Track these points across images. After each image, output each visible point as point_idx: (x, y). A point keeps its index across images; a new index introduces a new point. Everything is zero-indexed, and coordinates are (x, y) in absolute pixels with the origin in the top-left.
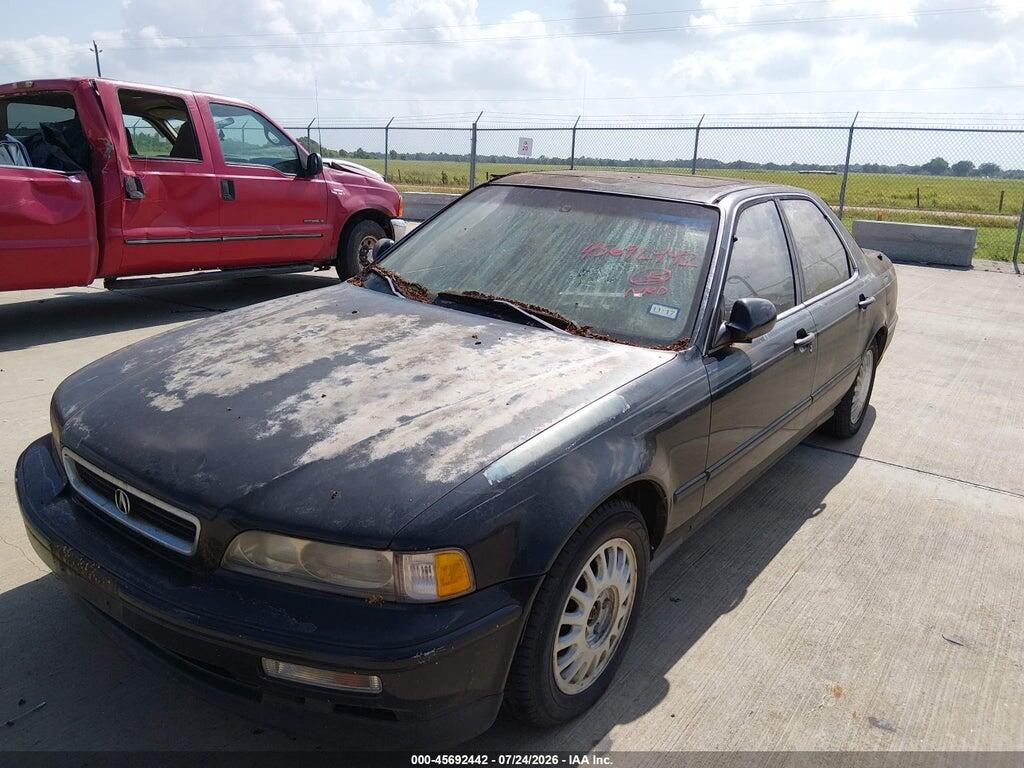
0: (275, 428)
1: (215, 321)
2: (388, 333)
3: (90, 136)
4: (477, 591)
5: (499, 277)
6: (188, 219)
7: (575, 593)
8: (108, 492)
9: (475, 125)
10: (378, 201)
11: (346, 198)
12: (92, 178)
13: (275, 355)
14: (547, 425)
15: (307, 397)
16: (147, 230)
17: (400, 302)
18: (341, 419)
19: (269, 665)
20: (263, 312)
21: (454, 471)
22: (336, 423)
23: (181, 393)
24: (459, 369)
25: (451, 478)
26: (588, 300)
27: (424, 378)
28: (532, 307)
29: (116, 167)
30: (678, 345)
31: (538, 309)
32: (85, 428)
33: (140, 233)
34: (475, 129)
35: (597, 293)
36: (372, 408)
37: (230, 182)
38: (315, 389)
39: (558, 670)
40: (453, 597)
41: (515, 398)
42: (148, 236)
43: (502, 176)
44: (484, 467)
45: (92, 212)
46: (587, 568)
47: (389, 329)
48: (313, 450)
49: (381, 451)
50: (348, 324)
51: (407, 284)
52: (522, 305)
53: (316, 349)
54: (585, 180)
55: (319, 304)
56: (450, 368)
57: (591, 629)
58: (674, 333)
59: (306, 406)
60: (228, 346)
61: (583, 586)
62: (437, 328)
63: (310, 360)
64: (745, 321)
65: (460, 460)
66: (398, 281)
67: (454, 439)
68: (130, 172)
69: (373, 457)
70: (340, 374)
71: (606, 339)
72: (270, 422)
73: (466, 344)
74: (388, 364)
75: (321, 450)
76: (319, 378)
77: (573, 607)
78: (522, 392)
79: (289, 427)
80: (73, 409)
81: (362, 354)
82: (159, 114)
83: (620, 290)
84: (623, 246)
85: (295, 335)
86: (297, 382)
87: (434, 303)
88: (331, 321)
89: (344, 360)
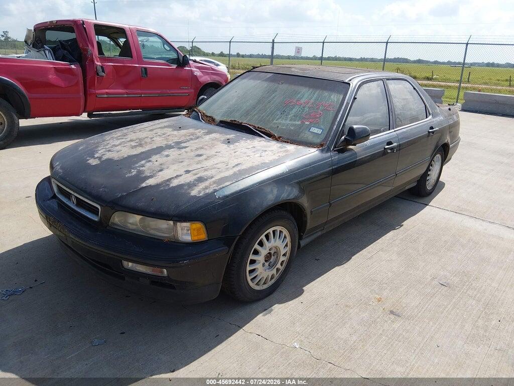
0: (134, 172)
1: (121, 130)
2: (191, 137)
3: (81, 46)
4: (209, 240)
5: (247, 113)
6: (126, 86)
7: (256, 246)
8: (68, 196)
9: (273, 40)
10: (217, 79)
11: (201, 77)
12: (82, 67)
13: (141, 144)
14: (247, 176)
15: (150, 161)
16: (107, 91)
17: (202, 124)
18: (161, 170)
19: (125, 263)
20: (143, 127)
21: (203, 192)
22: (159, 171)
23: (100, 158)
24: (217, 152)
25: (201, 195)
26: (284, 125)
27: (201, 155)
28: (258, 127)
29: (93, 61)
30: (320, 146)
31: (261, 128)
32: (61, 171)
33: (103, 92)
34: (273, 42)
35: (288, 122)
36: (175, 167)
37: (145, 68)
38: (154, 158)
39: (249, 278)
40: (198, 241)
41: (237, 165)
42: (107, 93)
43: (257, 67)
44: (215, 191)
45: (81, 81)
46: (263, 237)
47: (193, 135)
48: (147, 181)
49: (175, 183)
50: (175, 133)
51: (207, 116)
52: (255, 126)
53: (159, 142)
54: (293, 69)
55: (166, 124)
56: (213, 152)
57: (267, 264)
58: (318, 141)
59: (148, 164)
60: (123, 140)
61: (261, 244)
62: (213, 135)
63: (155, 147)
64: (354, 136)
65: (206, 188)
66: (204, 115)
67: (206, 180)
68: (99, 64)
69: (171, 185)
70: (165, 153)
71: (288, 142)
72: (133, 170)
73: (224, 142)
74: (187, 149)
75: (151, 182)
76: (156, 154)
77: (256, 252)
78: (241, 162)
79: (140, 172)
80: (57, 164)
81: (178, 145)
82: (115, 36)
83: (298, 121)
84: (303, 101)
85: (152, 136)
86: (147, 156)
87: (217, 125)
88: (169, 131)
89: (169, 147)
